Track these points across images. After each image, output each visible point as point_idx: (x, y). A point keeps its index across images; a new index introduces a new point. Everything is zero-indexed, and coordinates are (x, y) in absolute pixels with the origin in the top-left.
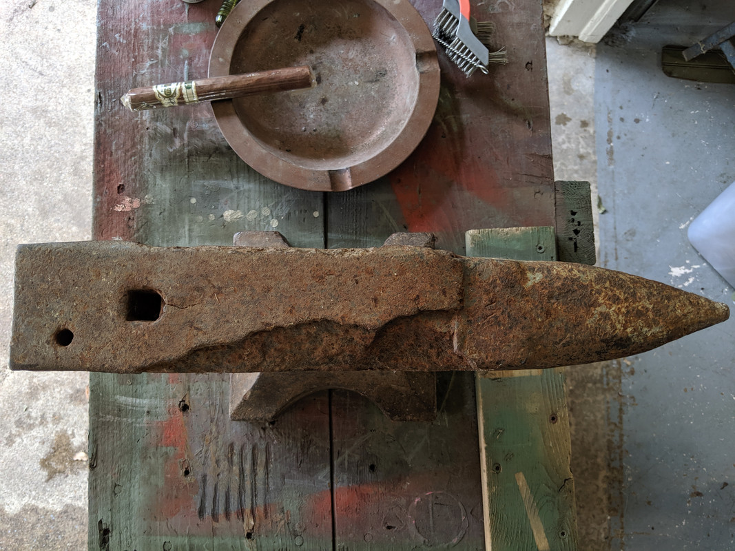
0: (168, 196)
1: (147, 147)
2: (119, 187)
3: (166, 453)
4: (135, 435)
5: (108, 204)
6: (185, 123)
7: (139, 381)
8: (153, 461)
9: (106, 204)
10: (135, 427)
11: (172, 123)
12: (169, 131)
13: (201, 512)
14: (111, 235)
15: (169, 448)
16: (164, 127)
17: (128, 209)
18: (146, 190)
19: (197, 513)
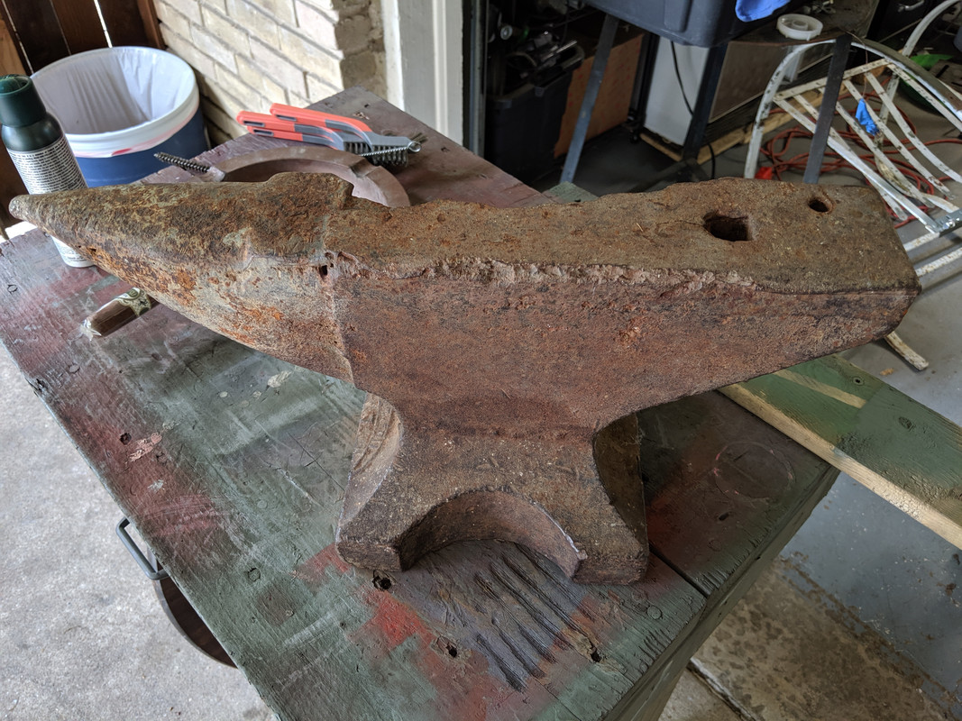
0: (190, 409)
1: (132, 386)
2: (122, 440)
3: (407, 651)
4: (348, 666)
5: (119, 462)
6: (162, 344)
7: (301, 601)
8: (397, 675)
9: (117, 464)
10: (340, 657)
11: (146, 352)
12: (148, 360)
13: (513, 682)
14: (145, 486)
15: (405, 643)
16: (139, 360)
17: (148, 449)
18: (160, 420)
19: (511, 690)
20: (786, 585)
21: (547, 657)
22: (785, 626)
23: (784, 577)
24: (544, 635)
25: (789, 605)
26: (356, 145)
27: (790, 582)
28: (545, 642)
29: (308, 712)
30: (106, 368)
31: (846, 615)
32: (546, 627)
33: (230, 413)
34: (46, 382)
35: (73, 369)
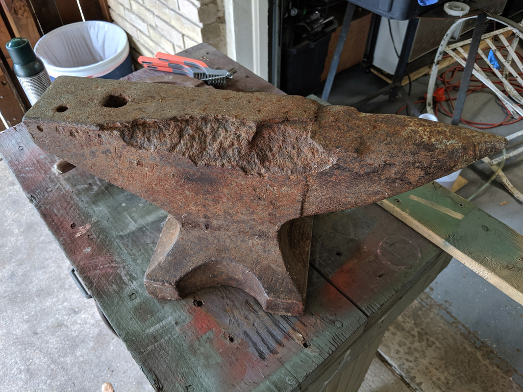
0: (106, 212)
1: (78, 199)
2: (71, 226)
3: (208, 338)
4: (177, 344)
5: (70, 238)
6: (94, 178)
7: (156, 311)
8: (202, 350)
9: (68, 239)
10: (174, 339)
11: (86, 182)
12: (86, 186)
13: (262, 356)
14: (82, 250)
15: (207, 334)
16: (82, 186)
17: (84, 232)
18: (91, 217)
19: (260, 359)
20: (438, 318)
21: (280, 344)
22: (437, 340)
23: (438, 314)
24: (279, 332)
25: (440, 329)
26: (200, 75)
27: (441, 317)
28: (280, 336)
29: (156, 366)
30: (65, 190)
31: (471, 335)
32: (281, 329)
33: (126, 215)
34: (35, 196)
35: (49, 190)
